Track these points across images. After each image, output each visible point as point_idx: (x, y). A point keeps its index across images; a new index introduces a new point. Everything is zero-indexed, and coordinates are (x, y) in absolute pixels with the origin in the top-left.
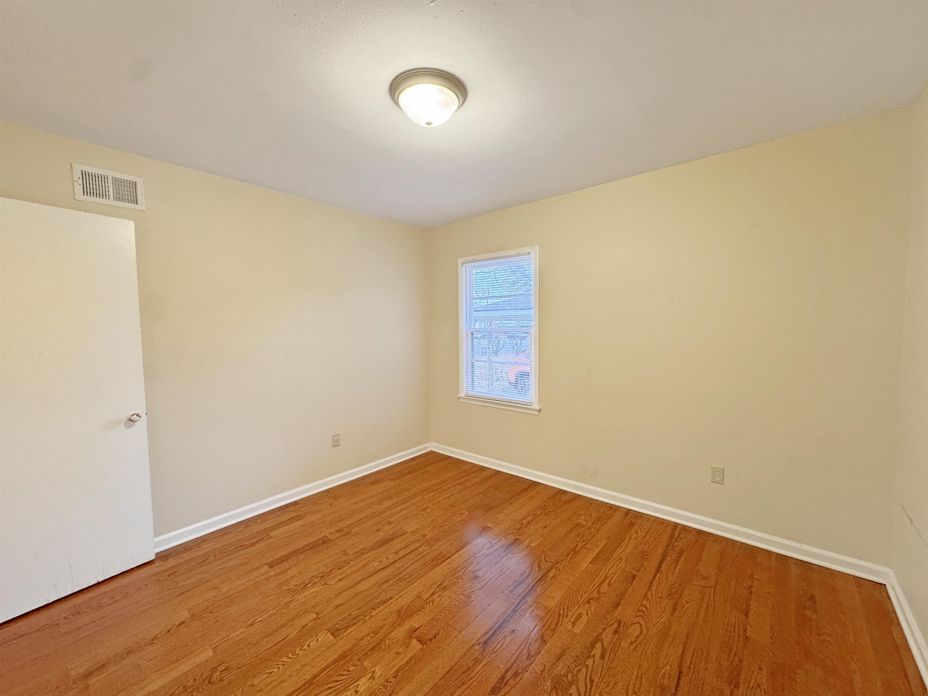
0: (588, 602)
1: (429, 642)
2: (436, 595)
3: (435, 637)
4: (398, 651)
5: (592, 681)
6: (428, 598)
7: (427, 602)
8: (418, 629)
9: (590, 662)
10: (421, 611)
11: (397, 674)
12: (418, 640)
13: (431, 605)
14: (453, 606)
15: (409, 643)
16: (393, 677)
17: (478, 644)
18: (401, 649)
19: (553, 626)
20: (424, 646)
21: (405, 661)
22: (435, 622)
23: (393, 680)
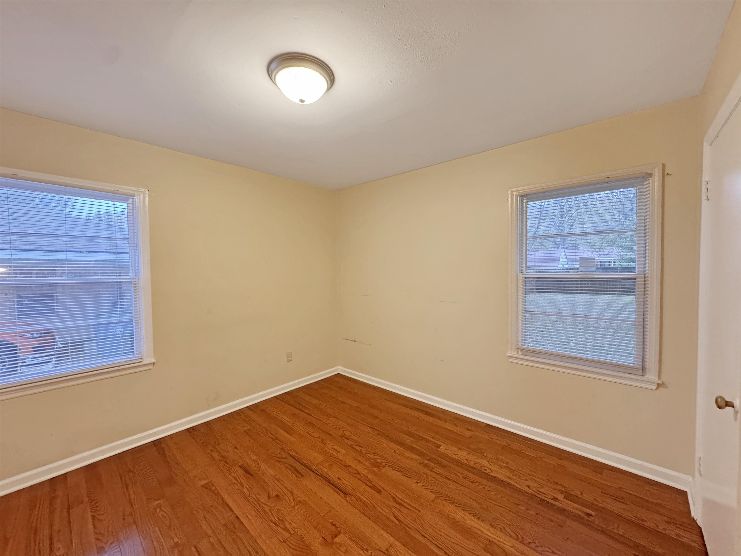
0: (324, 444)
1: (339, 529)
2: (288, 526)
3: (333, 525)
4: (344, 552)
5: (375, 453)
6: (290, 533)
7: (294, 533)
8: (324, 538)
9: (364, 452)
10: (303, 538)
11: (365, 550)
12: (336, 537)
13: (299, 530)
14: (305, 513)
15: (338, 543)
16: (367, 552)
17: (346, 498)
18: (342, 550)
19: (339, 461)
20: (342, 531)
21: (354, 545)
22: (320, 525)
23: (370, 551)
